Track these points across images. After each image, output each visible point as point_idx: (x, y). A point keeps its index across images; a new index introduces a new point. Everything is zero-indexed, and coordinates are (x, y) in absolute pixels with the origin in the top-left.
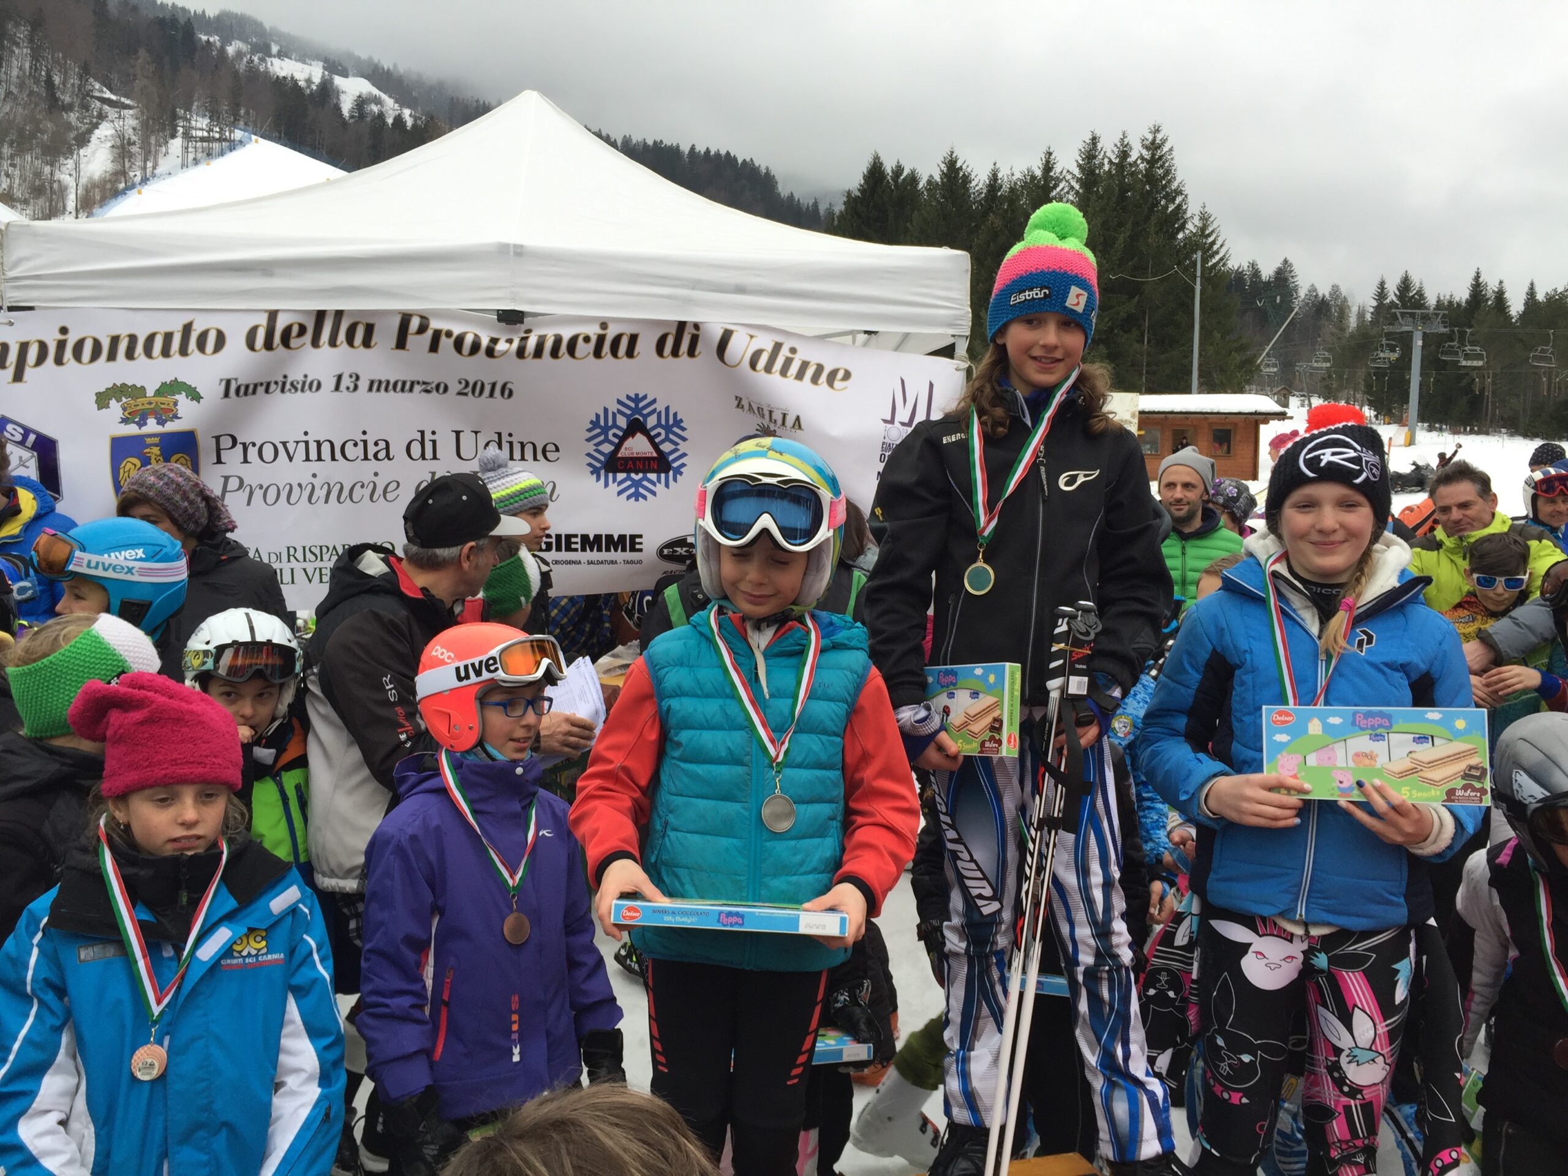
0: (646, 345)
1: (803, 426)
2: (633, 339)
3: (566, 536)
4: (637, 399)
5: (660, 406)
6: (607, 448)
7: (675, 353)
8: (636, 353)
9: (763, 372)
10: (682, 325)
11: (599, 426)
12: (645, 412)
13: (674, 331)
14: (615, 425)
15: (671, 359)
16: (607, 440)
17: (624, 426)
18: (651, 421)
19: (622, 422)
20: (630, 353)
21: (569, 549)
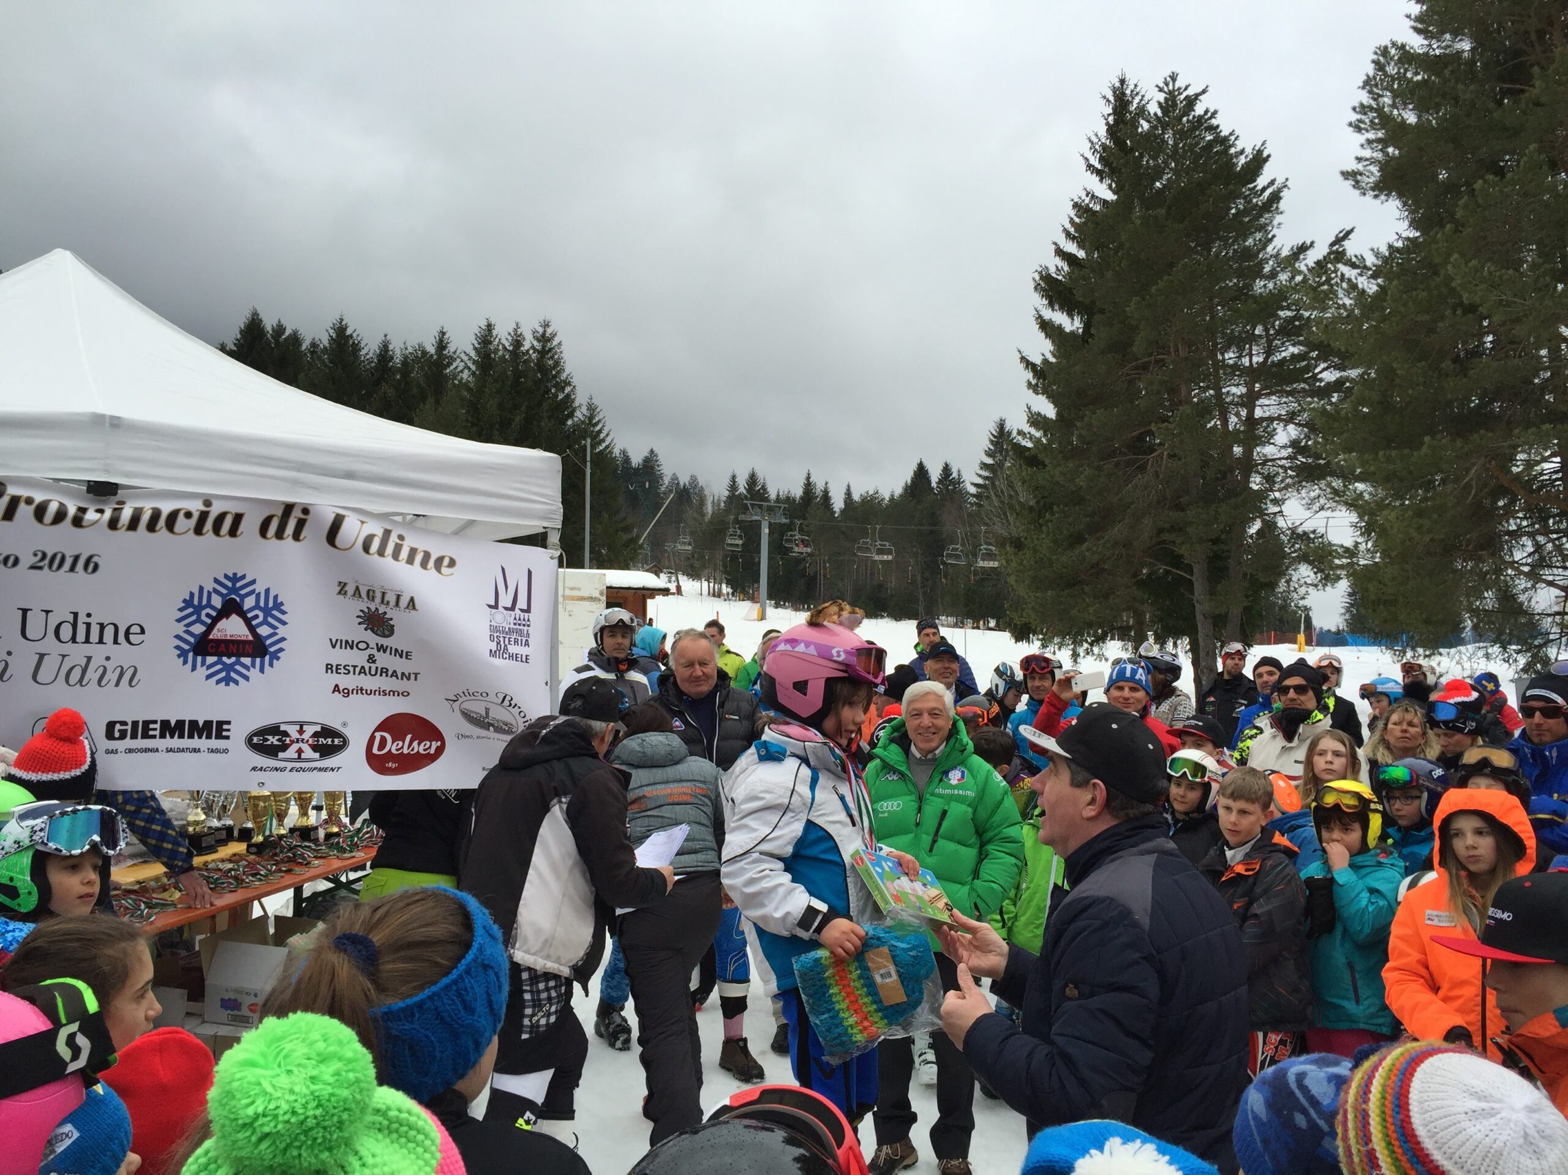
0: (250, 526)
1: (417, 606)
2: (238, 518)
3: (144, 722)
4: (234, 579)
5: (260, 587)
6: (198, 629)
7: (279, 535)
8: (239, 532)
9: (376, 556)
10: (289, 508)
11: (192, 605)
12: (242, 592)
13: (279, 512)
14: (209, 605)
15: (274, 540)
16: (199, 620)
17: (219, 606)
18: (249, 603)
19: (217, 602)
20: (233, 532)
21: (146, 736)
